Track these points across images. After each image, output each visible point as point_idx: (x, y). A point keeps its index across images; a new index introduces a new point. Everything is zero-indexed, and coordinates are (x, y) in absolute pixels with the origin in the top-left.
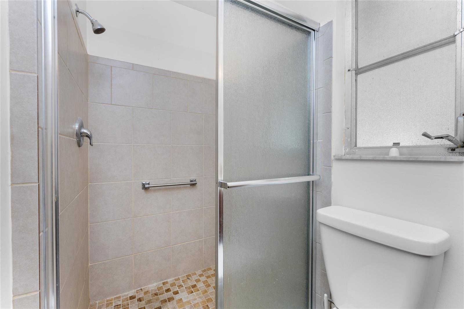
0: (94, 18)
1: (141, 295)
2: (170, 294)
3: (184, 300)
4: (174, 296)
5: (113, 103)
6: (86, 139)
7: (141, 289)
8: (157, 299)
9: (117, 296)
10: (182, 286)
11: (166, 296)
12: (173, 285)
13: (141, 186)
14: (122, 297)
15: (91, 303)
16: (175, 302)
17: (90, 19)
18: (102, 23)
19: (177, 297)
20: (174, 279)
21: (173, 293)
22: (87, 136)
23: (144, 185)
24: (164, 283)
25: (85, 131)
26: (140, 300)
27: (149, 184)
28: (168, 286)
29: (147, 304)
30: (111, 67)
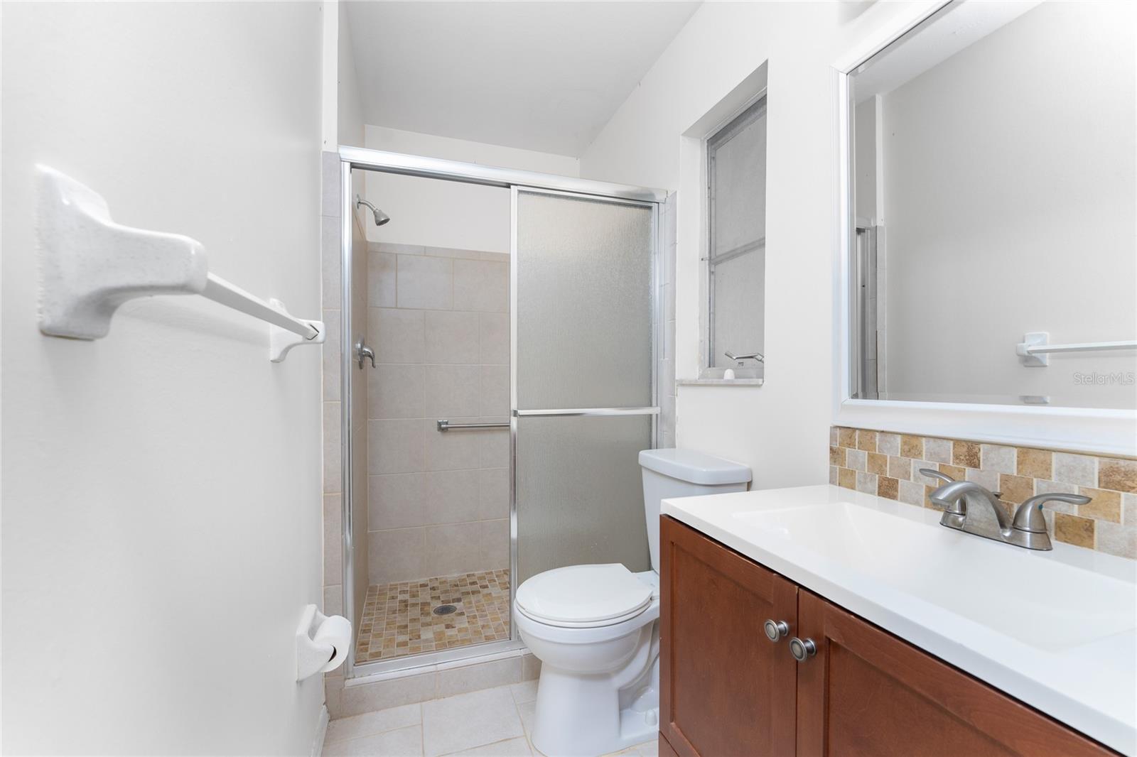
0: (377, 207)
1: (436, 584)
2: (474, 587)
3: (494, 595)
4: (480, 590)
5: (399, 306)
6: (369, 359)
7: (437, 579)
8: (457, 591)
9: (404, 582)
10: (495, 581)
11: (470, 588)
12: (481, 578)
13: (436, 426)
14: (411, 583)
15: (370, 585)
16: (481, 595)
17: (372, 209)
18: (387, 212)
19: (485, 591)
20: (484, 572)
21: (481, 587)
22: (370, 356)
23: (440, 424)
24: (468, 576)
25: (366, 350)
26: (433, 589)
27: (447, 423)
28: (474, 579)
29: (442, 593)
30: (396, 254)
